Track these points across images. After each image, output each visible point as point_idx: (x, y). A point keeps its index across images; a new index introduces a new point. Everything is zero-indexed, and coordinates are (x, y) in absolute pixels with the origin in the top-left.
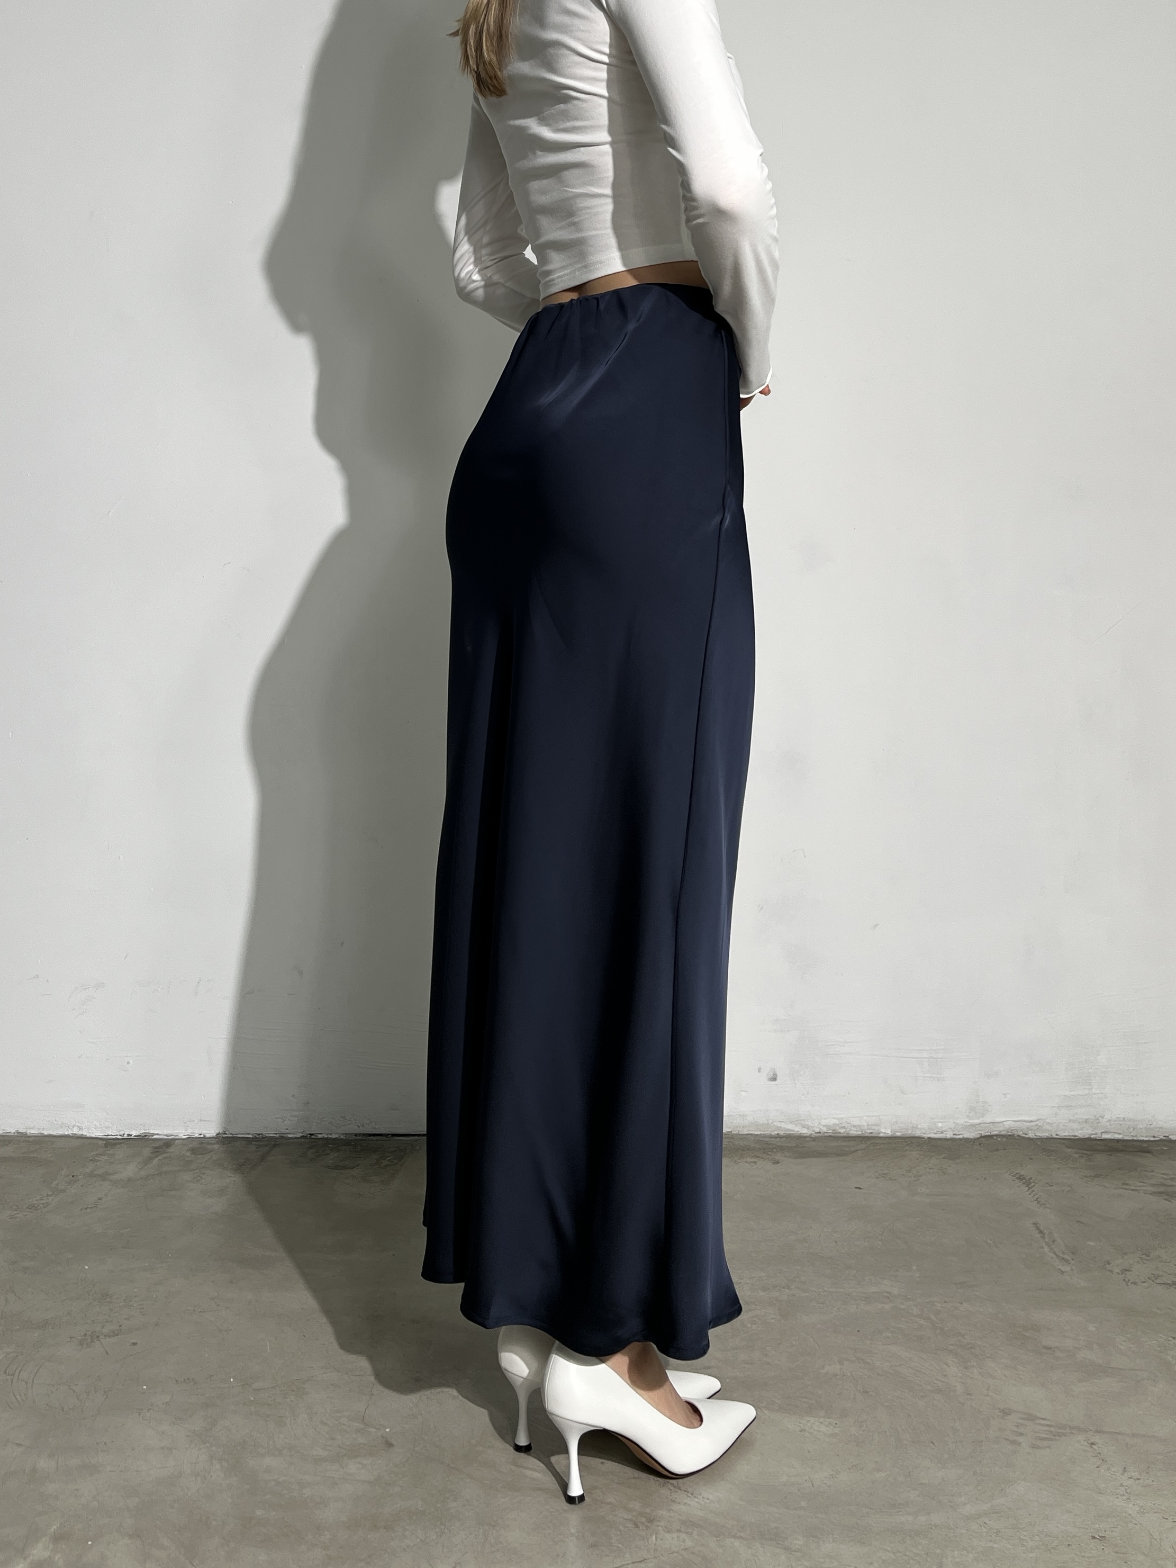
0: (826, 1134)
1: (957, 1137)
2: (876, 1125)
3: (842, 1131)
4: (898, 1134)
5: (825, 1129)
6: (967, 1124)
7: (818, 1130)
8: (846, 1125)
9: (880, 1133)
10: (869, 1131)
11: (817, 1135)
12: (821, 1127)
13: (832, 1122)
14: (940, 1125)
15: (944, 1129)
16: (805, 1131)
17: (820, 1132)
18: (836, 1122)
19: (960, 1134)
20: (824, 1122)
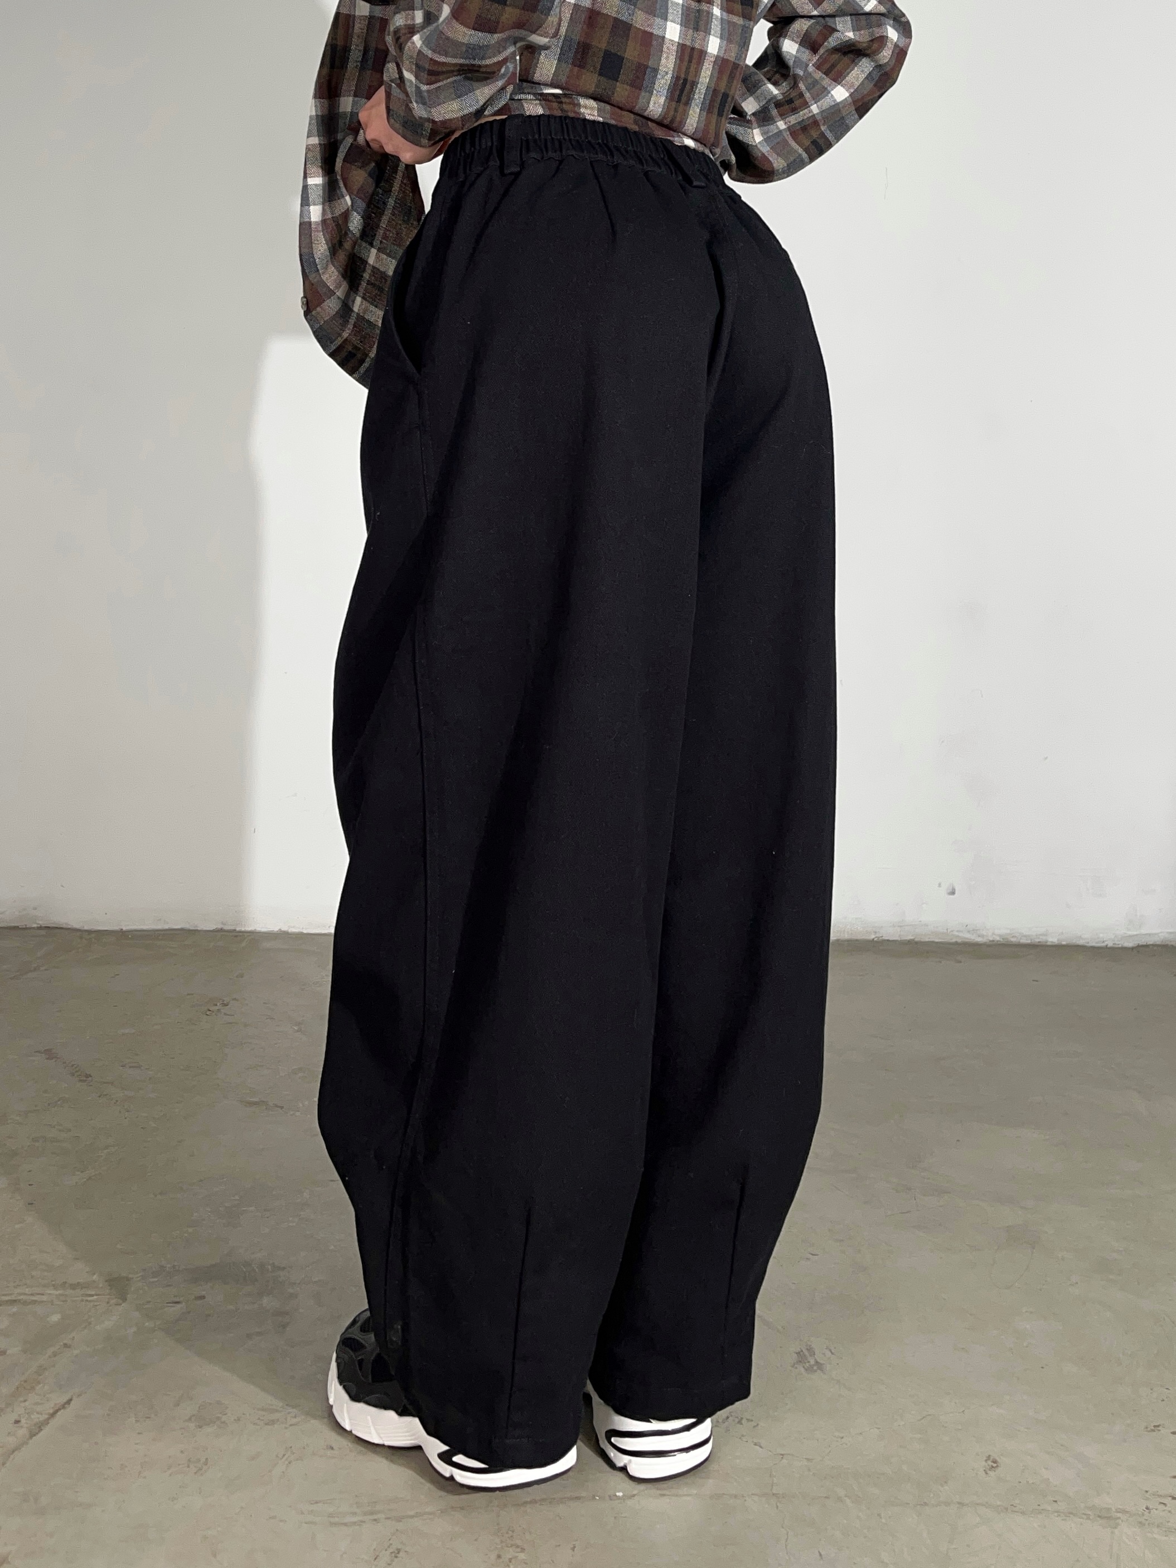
0: (999, 943)
1: (1117, 946)
2: (1045, 935)
3: (1013, 940)
4: (1064, 943)
5: (998, 938)
6: (1126, 935)
7: (991, 939)
8: (1017, 935)
9: (1047, 942)
10: (1038, 940)
11: (991, 943)
12: (994, 936)
13: (1004, 931)
14: (1101, 935)
15: (1105, 939)
16: (979, 940)
17: (993, 941)
18: (1008, 932)
19: (1119, 944)
20: (997, 932)
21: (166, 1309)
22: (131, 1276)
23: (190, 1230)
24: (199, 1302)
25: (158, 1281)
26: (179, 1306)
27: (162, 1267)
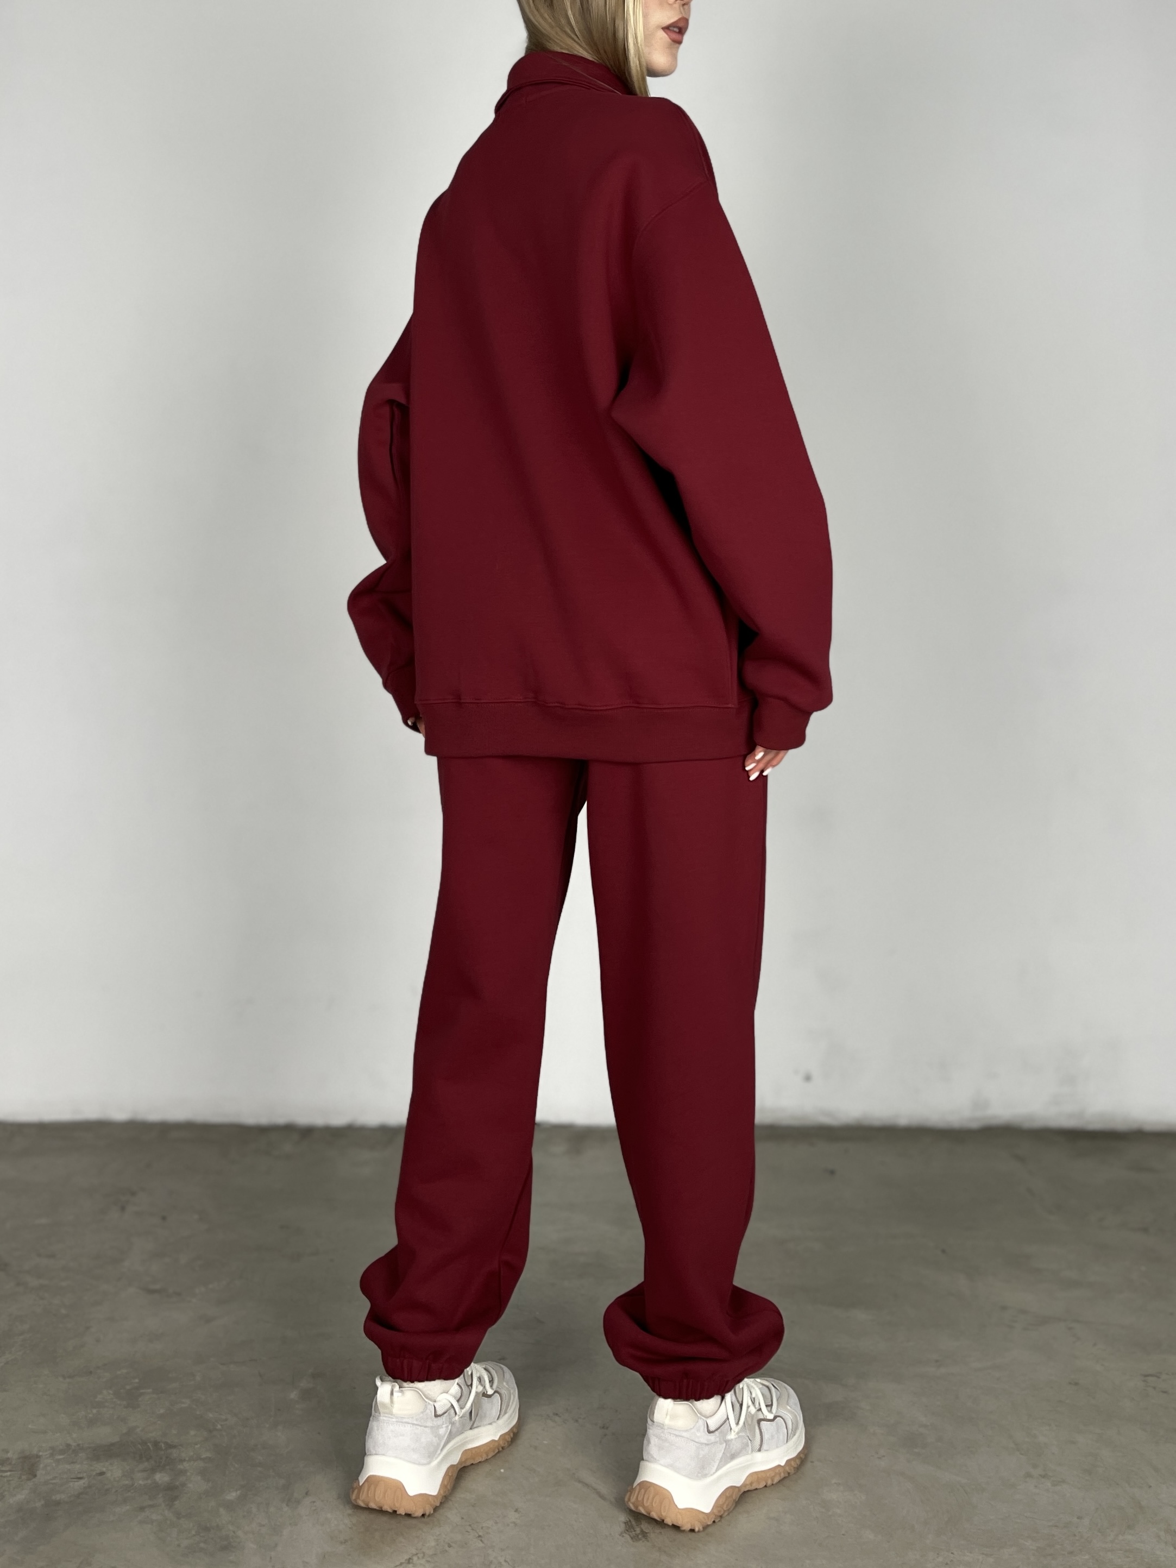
0: (852, 1126)
1: (963, 1128)
2: (897, 1118)
3: (866, 1123)
4: (914, 1125)
5: (851, 1122)
6: (972, 1117)
7: (845, 1122)
8: (870, 1118)
9: (897, 1125)
10: (889, 1123)
11: (844, 1126)
12: (848, 1119)
13: (857, 1115)
14: (947, 1118)
15: (951, 1122)
16: (834, 1123)
17: (847, 1124)
18: (862, 1115)
19: (966, 1127)
20: (851, 1115)
21: (71, 1484)
22: (41, 1454)
23: (95, 1411)
24: (100, 1478)
25: (64, 1458)
26: (81, 1482)
27: (68, 1446)
